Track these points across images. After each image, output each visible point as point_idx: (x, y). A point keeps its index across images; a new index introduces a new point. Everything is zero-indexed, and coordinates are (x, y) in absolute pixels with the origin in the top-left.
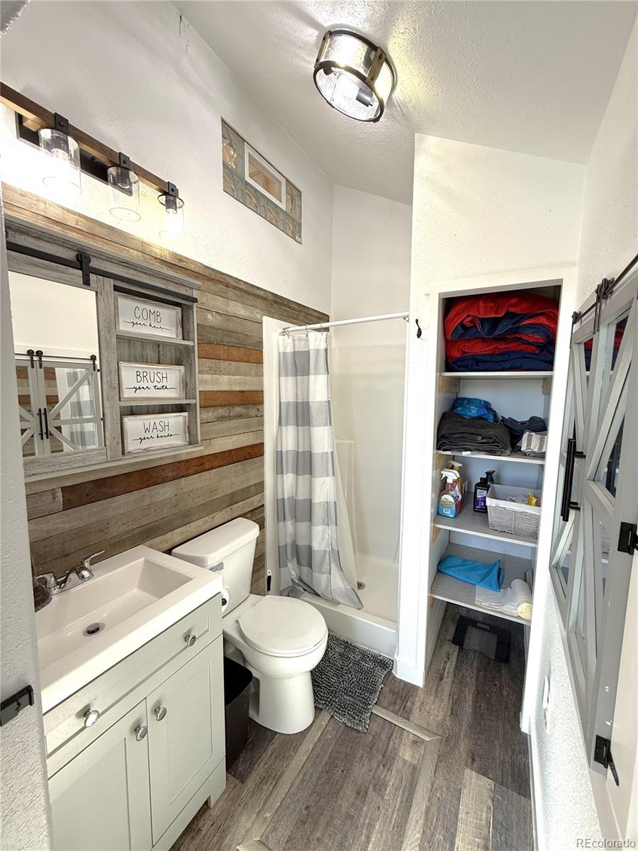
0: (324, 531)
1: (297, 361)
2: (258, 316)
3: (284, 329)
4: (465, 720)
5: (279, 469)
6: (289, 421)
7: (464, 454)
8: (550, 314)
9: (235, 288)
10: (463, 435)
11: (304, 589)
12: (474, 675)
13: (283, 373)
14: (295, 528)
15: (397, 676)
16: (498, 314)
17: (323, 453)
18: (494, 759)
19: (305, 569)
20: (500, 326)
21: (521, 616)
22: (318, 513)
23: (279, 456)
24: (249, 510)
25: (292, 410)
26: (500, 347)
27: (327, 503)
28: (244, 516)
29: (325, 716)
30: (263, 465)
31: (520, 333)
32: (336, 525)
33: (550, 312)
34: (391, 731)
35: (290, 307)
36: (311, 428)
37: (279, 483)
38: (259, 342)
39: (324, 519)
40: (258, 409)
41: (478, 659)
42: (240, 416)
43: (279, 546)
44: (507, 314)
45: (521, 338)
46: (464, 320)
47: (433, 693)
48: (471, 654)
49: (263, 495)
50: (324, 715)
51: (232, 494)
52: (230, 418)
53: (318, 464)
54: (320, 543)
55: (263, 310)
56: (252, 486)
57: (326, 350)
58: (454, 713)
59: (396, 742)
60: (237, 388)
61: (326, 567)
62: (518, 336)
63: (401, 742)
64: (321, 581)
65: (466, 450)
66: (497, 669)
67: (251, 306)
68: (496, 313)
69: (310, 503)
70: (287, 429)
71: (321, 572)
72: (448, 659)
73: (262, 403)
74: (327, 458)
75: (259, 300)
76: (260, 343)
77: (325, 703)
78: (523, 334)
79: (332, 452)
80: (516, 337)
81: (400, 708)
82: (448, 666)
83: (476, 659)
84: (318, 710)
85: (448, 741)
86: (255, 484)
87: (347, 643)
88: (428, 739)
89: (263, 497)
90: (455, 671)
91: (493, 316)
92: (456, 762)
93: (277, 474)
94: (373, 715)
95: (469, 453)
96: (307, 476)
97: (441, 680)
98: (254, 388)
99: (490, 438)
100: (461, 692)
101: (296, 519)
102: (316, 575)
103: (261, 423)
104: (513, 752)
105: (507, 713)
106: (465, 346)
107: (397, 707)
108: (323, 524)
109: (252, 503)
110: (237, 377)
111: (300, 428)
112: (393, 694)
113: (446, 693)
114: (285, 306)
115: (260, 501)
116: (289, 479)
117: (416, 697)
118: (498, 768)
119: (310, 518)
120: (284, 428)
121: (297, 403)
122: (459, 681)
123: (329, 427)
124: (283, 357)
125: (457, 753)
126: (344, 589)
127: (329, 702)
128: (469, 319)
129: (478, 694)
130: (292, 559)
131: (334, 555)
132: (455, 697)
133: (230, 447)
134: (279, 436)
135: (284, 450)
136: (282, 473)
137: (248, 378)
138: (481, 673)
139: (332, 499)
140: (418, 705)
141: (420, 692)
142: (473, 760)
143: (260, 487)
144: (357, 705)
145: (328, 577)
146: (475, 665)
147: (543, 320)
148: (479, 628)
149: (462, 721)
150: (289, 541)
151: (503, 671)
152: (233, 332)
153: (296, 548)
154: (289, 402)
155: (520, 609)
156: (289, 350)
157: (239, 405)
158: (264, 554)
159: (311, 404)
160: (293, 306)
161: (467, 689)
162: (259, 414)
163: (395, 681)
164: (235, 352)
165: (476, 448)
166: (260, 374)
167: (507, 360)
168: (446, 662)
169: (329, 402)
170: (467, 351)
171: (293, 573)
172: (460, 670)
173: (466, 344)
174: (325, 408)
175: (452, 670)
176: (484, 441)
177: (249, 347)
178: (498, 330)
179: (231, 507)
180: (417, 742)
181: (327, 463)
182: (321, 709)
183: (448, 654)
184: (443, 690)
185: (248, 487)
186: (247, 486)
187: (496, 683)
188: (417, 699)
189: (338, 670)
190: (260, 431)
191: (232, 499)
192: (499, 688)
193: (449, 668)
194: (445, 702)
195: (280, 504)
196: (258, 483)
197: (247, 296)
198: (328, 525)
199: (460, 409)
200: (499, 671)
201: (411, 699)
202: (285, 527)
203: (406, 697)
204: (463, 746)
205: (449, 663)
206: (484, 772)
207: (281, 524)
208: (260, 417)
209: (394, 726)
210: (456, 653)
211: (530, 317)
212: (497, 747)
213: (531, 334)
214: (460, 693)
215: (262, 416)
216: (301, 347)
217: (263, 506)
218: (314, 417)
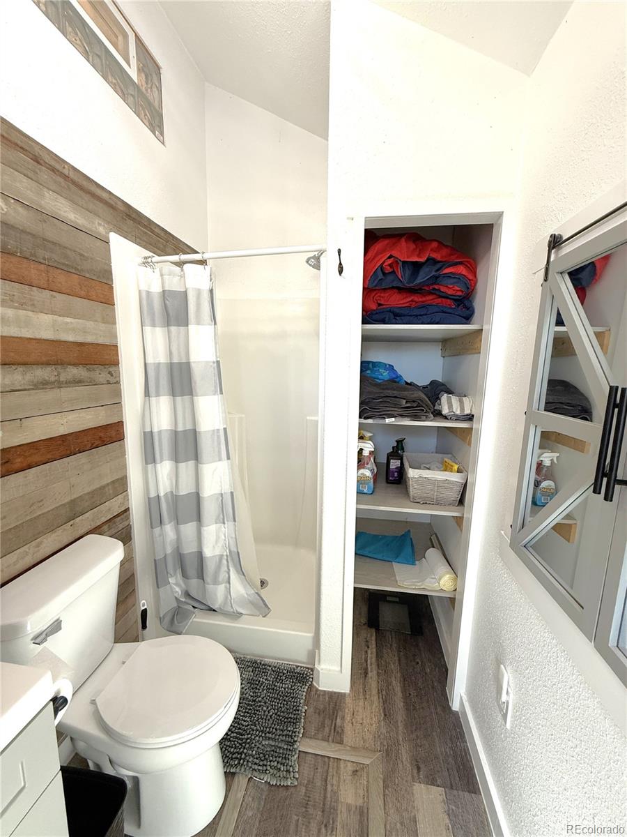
0: (218, 531)
1: (167, 302)
2: (101, 230)
3: (145, 258)
4: (400, 719)
5: (150, 457)
6: (161, 389)
7: (388, 421)
8: (466, 263)
9: (54, 170)
10: (385, 399)
11: (194, 607)
12: (396, 658)
13: (147, 321)
14: (178, 532)
15: (320, 688)
16: (421, 258)
17: (214, 430)
18: (436, 758)
19: (194, 582)
20: (422, 273)
21: (444, 588)
22: (210, 509)
23: (148, 439)
24: (104, 519)
25: (164, 373)
26: (416, 299)
27: (222, 494)
28: (96, 530)
29: (241, 781)
30: (123, 453)
31: (438, 284)
32: (235, 521)
33: (467, 262)
34: (326, 768)
35: (152, 232)
36: (195, 398)
37: (150, 475)
38: (106, 271)
39: (219, 516)
40: (110, 373)
41: (396, 638)
42: (78, 382)
43: (155, 560)
44: (428, 260)
45: (439, 290)
46: (384, 262)
47: (362, 696)
48: (388, 634)
49: (127, 495)
50: (239, 782)
51: (73, 502)
52: (60, 384)
53: (206, 445)
54: (214, 547)
55: (109, 223)
56: (108, 484)
57: (211, 291)
58: (387, 714)
59: (335, 783)
60: (71, 338)
61: (223, 575)
62: (436, 287)
63: (339, 782)
64: (218, 595)
65: (390, 416)
66: (414, 644)
67: (87, 210)
68: (419, 256)
69: (197, 497)
70: (158, 402)
71: (216, 582)
72: (368, 647)
73: (116, 363)
74: (219, 437)
75: (101, 205)
76: (108, 273)
77: (239, 763)
78: (441, 285)
79: (225, 429)
80: (434, 289)
81: (330, 731)
82: (369, 655)
83: (394, 639)
84: (229, 776)
85: (389, 754)
86: (113, 482)
87: (256, 662)
88: (367, 762)
89: (127, 498)
90: (377, 660)
91: (415, 259)
92: (403, 779)
93: (147, 463)
94: (302, 754)
95: (393, 419)
96: (191, 463)
97: (366, 676)
98: (101, 341)
99: (414, 401)
100: (389, 684)
101: (178, 521)
102: (210, 587)
103: (118, 393)
104: (451, 739)
105: (435, 693)
106: (380, 296)
107: (327, 729)
108: (216, 523)
109: (109, 509)
110: (69, 320)
111: (179, 399)
112: (319, 714)
113: (374, 692)
114: (145, 227)
115: (122, 504)
116: (165, 468)
117: (344, 708)
118: (443, 769)
119: (199, 518)
120: (153, 399)
121: (171, 364)
122: (384, 671)
123: (220, 396)
124: (145, 299)
125: (400, 766)
126: (246, 596)
127: (244, 759)
128: (390, 261)
129: (406, 679)
130: (175, 571)
131: (232, 560)
132: (384, 693)
133: (63, 430)
134: (146, 413)
135: (155, 430)
136: (154, 461)
137: (90, 324)
138: (402, 654)
139: (227, 489)
140: (348, 718)
141: (348, 700)
142: (419, 769)
143: (121, 485)
144: (280, 748)
145: (226, 587)
146: (394, 645)
147: (462, 270)
148: (390, 602)
149: (397, 721)
150: (169, 550)
151: (420, 644)
152: (55, 244)
153: (180, 558)
154: (159, 363)
155: (442, 582)
156: (156, 289)
157: (75, 365)
158: (133, 575)
159: (193, 365)
160: (157, 230)
161: (394, 678)
162: (112, 380)
163: (319, 696)
164: (61, 278)
165: (400, 413)
166: (111, 320)
167: (426, 315)
168: (366, 652)
169: (218, 362)
170: (382, 303)
171: (177, 589)
172: (382, 657)
173: (382, 295)
174: (212, 371)
175: (374, 660)
176: (408, 405)
177: (88, 275)
178: (419, 278)
179: (71, 523)
180: (357, 771)
181: (219, 444)
182: (234, 774)
183: (367, 641)
184: (370, 689)
185: (103, 488)
186: (98, 486)
187: (418, 660)
188: (347, 711)
189: (248, 705)
190: (117, 404)
191: (73, 511)
192: (422, 665)
193: (372, 658)
194: (375, 705)
195: (153, 504)
196: (118, 479)
197: (80, 192)
198: (224, 523)
199: (369, 372)
200: (417, 645)
201: (340, 713)
202: (162, 534)
203: (333, 713)
204: (405, 754)
205: (369, 652)
206: (432, 781)
207: (157, 530)
208: (114, 384)
209: (326, 759)
210: (374, 638)
211: (450, 266)
212: (437, 740)
213: (451, 284)
214: (387, 686)
215: (118, 382)
216: (174, 285)
217: (127, 510)
218: (198, 382)
